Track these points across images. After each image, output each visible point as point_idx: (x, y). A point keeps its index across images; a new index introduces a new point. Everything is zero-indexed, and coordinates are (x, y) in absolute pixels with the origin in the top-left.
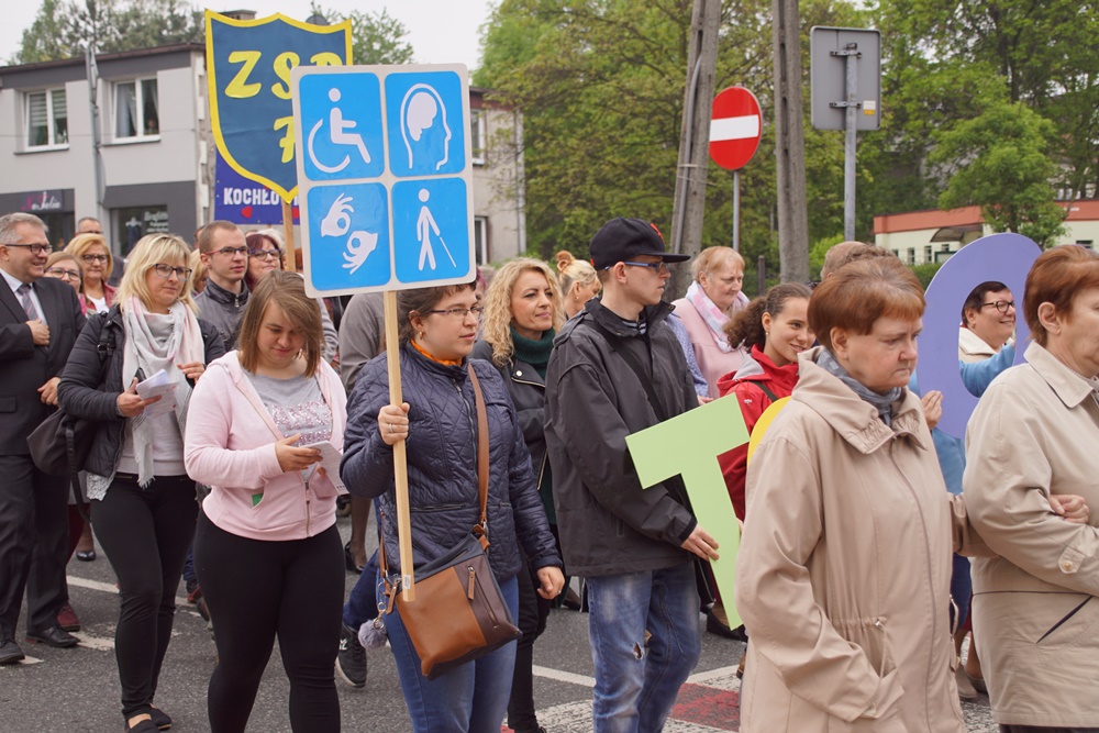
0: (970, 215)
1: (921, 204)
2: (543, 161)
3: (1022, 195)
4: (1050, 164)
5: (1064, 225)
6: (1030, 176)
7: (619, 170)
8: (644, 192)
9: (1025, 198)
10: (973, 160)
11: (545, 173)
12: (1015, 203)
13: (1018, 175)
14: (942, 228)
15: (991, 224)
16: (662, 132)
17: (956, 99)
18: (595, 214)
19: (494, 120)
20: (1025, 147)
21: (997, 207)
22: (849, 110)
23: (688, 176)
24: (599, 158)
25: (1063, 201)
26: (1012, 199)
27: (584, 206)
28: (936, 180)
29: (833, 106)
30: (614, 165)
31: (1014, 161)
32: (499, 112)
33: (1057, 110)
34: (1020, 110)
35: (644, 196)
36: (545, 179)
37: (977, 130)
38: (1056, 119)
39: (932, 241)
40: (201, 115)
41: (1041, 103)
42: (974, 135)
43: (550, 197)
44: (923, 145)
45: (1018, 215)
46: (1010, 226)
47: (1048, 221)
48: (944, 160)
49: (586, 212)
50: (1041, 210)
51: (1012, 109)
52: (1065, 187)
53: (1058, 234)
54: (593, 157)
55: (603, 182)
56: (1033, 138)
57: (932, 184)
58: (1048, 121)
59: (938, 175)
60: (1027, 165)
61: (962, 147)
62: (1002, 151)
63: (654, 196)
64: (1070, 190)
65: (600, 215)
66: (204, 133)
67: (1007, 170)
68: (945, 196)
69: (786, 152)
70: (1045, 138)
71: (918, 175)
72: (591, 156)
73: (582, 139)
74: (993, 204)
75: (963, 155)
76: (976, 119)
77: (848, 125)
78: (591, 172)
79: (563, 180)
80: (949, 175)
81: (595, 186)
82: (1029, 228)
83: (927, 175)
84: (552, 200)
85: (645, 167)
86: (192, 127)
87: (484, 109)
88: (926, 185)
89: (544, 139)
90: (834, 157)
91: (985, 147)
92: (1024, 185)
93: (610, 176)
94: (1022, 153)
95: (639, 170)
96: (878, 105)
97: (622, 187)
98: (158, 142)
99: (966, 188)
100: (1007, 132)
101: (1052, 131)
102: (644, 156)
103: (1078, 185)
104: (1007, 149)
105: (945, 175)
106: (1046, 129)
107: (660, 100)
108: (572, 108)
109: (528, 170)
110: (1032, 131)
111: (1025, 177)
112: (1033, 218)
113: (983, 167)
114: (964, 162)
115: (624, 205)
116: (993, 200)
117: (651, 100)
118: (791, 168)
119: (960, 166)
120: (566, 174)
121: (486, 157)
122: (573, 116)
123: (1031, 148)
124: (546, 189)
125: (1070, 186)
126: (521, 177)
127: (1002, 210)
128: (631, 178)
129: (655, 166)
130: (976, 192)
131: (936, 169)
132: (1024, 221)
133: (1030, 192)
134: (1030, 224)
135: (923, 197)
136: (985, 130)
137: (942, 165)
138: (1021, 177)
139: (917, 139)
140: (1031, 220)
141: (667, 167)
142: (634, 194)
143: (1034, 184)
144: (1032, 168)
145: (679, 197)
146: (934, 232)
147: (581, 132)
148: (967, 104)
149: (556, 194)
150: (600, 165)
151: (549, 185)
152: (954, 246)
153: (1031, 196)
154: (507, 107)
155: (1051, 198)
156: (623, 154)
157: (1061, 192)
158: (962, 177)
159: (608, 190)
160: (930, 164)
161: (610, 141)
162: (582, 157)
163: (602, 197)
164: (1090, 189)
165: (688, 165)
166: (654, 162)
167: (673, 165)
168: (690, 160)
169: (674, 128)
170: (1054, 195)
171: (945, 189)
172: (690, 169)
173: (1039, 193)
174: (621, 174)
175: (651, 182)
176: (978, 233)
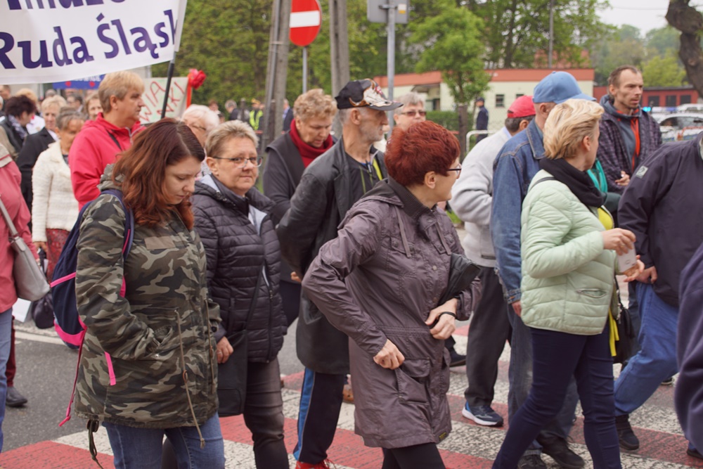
0: (434, 77)
1: (402, 70)
3: (465, 65)
4: (481, 47)
5: (490, 84)
6: (470, 54)
7: (215, 45)
9: (468, 68)
10: (434, 43)
12: (462, 70)
13: (462, 52)
14: (417, 85)
15: (448, 83)
16: (241, 21)
17: (424, 4)
20: (467, 35)
21: (450, 72)
22: (390, 10)
23: (277, 49)
24: (202, 36)
25: (488, 69)
26: (459, 67)
28: (411, 55)
29: (380, 7)
30: (211, 41)
31: (461, 44)
33: (483, 12)
34: (464, 12)
35: (232, 62)
37: (439, 24)
38: (483, 18)
41: (473, 6)
42: (437, 27)
44: (404, 32)
45: (463, 78)
46: (458, 85)
47: (480, 82)
48: (417, 42)
50: (476, 74)
51: (459, 11)
52: (489, 61)
53: (486, 90)
55: (204, 51)
56: (472, 30)
57: (408, 58)
58: (480, 20)
59: (412, 52)
60: (468, 46)
61: (428, 34)
62: (453, 38)
63: (237, 61)
64: (491, 63)
67: (456, 50)
68: (420, 64)
69: (337, 35)
70: (480, 30)
71: (399, 50)
72: (198, 35)
74: (448, 70)
75: (428, 40)
76: (438, 17)
77: (390, 19)
78: (197, 44)
80: (419, 53)
81: (199, 54)
83: (405, 52)
85: (232, 42)
88: (405, 58)
90: (353, 39)
91: (442, 35)
92: (466, 59)
93: (209, 48)
94: (465, 38)
95: (228, 44)
96: (407, 8)
99: (432, 61)
100: (456, 26)
101: (482, 25)
102: (231, 35)
103: (495, 60)
104: (457, 36)
105: (416, 53)
106: (479, 24)
110: (471, 25)
111: (467, 54)
112: (472, 80)
113: (442, 48)
114: (428, 44)
115: (218, 67)
116: (448, 68)
118: (340, 46)
119: (426, 48)
123: (470, 36)
127: (454, 74)
128: (223, 50)
129: (239, 42)
130: (438, 63)
131: (411, 48)
132: (467, 81)
133: (470, 63)
135: (403, 65)
136: (443, 23)
137: (415, 45)
138: (465, 53)
139: (399, 28)
140: (470, 81)
141: (247, 43)
142: (223, 60)
143: (473, 59)
144: (471, 49)
145: (271, 63)
148: (430, 7)
150: (204, 40)
153: (470, 66)
155: (482, 67)
156: (216, 34)
157: (486, 64)
158: (430, 53)
159: (208, 57)
160: (408, 45)
161: (209, 25)
162: (192, 35)
163: (204, 62)
164: (501, 63)
165: (276, 43)
166: (238, 40)
167: (250, 42)
168: (278, 39)
169: (252, 17)
170: (483, 66)
171: (417, 61)
172: (277, 45)
173: (475, 64)
174: (217, 47)
175: (236, 52)
176: (437, 89)
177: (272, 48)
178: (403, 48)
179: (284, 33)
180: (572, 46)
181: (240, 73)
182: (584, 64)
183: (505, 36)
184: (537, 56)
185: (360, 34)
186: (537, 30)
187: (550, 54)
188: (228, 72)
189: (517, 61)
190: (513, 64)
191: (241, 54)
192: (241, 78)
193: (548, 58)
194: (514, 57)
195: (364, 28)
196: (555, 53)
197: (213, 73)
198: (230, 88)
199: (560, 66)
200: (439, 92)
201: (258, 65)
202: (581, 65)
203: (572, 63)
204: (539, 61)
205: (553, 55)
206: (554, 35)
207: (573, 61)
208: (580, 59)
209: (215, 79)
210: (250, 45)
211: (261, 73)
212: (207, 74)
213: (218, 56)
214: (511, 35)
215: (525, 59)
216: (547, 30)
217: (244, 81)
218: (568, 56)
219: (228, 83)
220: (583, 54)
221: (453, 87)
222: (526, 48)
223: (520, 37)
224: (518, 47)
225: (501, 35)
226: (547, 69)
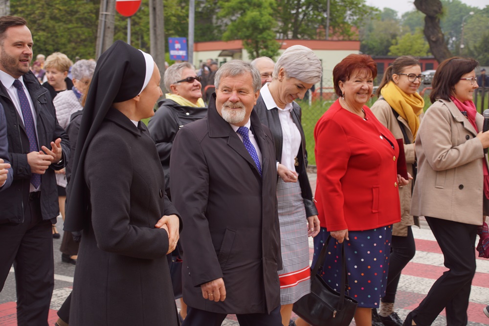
0: (237, 44)
1: (213, 38)
2: (20, 6)
3: (261, 36)
4: (274, 22)
5: (280, 51)
6: (265, 27)
7: (63, 13)
9: (263, 37)
10: (238, 17)
11: (22, 12)
12: (258, 40)
13: (258, 25)
14: (224, 50)
15: (247, 49)
18: (49, 35)
20: (263, 12)
21: (250, 41)
23: (106, 18)
24: (52, 6)
25: (279, 39)
26: (256, 37)
27: (44, 30)
28: (220, 26)
30: (60, 10)
31: (258, 19)
35: (77, 27)
36: (22, 15)
39: (219, 56)
42: (239, 5)
44: (214, 9)
45: (259, 46)
46: (255, 51)
47: (273, 49)
48: (224, 17)
49: (45, 34)
50: (269, 43)
52: (280, 33)
53: (277, 55)
54: (49, 5)
55: (53, 18)
56: (267, 8)
57: (218, 28)
59: (221, 24)
60: (264, 21)
61: (232, 11)
62: (252, 14)
63: (81, 27)
65: (52, 36)
67: (254, 23)
68: (227, 34)
69: (154, 9)
70: (273, 9)
71: (211, 23)
72: (48, 4)
74: (248, 39)
75: (233, 15)
78: (48, 12)
79: (32, 16)
80: (226, 25)
81: (50, 20)
83: (216, 24)
85: (77, 12)
88: (216, 29)
91: (244, 12)
92: (262, 31)
93: (58, 16)
94: (261, 15)
95: (73, 13)
97: (64, 22)
99: (235, 31)
100: (255, 5)
101: (275, 5)
102: (76, 6)
103: (285, 32)
104: (255, 13)
105: (224, 25)
106: (273, 4)
109: (13, 10)
110: (266, 5)
111: (263, 27)
112: (266, 47)
113: (243, 22)
114: (234, 18)
115: (66, 31)
116: (248, 37)
118: (157, 17)
119: (232, 21)
120: (34, 13)
123: (265, 13)
125: (281, 33)
127: (252, 43)
128: (69, 17)
129: (82, 12)
130: (240, 34)
131: (220, 21)
132: (262, 48)
133: (265, 35)
134: (265, 50)
135: (214, 34)
136: (244, 2)
137: (223, 19)
138: (261, 26)
139: (211, 5)
141: (88, 13)
142: (70, 26)
143: (267, 31)
144: (266, 23)
145: (101, 29)
146: (220, 52)
150: (53, 9)
155: (274, 38)
157: (278, 35)
158: (233, 25)
159: (57, 23)
160: (218, 18)
162: (43, 5)
163: (54, 27)
164: (290, 34)
165: (105, 13)
166: (82, 10)
167: (91, 12)
168: (106, 10)
170: (275, 36)
171: (225, 31)
172: (106, 15)
173: (269, 35)
174: (64, 15)
175: (80, 20)
176: (240, 54)
177: (102, 17)
178: (214, 21)
179: (111, 6)
180: (344, 23)
181: (83, 37)
182: (353, 37)
183: (293, 14)
184: (318, 31)
185: (179, 8)
187: (327, 29)
188: (74, 36)
189: (303, 33)
190: (299, 36)
191: (85, 21)
192: (85, 40)
193: (325, 32)
194: (300, 30)
195: (183, 5)
196: (331, 28)
197: (62, 36)
198: (74, 49)
199: (335, 38)
200: (241, 56)
202: (351, 38)
203: (344, 36)
204: (320, 34)
205: (329, 29)
206: (331, 14)
207: (345, 35)
208: (350, 33)
209: (63, 40)
210: (90, 14)
211: (96, 38)
212: (57, 37)
214: (298, 13)
215: (309, 33)
216: (325, 11)
217: (86, 43)
218: (341, 31)
219: (73, 45)
220: (353, 30)
221: (251, 53)
222: (310, 24)
223: (305, 15)
224: (303, 23)
225: (290, 13)
226: (325, 40)
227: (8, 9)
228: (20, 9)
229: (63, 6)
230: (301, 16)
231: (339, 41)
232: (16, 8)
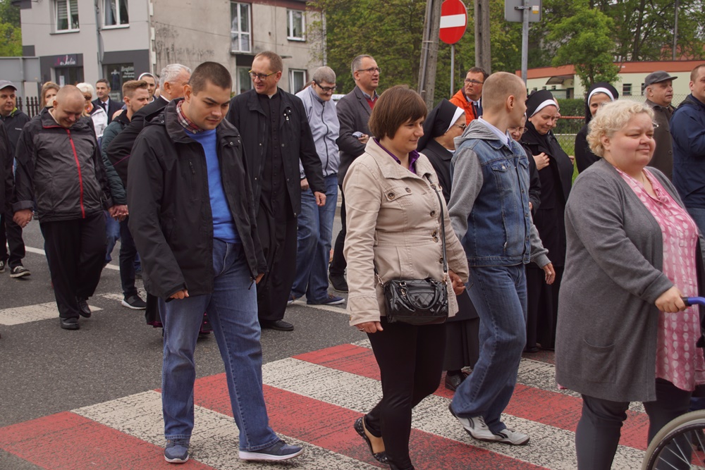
0: (568, 69)
1: (541, 64)
2: (338, 39)
3: (596, 59)
4: (611, 42)
5: (618, 75)
6: (601, 49)
8: (393, 57)
9: (598, 61)
10: (569, 40)
11: (338, 47)
12: (592, 63)
14: (552, 77)
15: (580, 75)
16: (402, 24)
17: (561, 6)
19: (312, 17)
20: (599, 33)
21: (583, 65)
22: (525, 11)
23: (428, 47)
24: (369, 38)
25: (617, 62)
26: (591, 61)
28: (549, 50)
29: (516, 9)
30: (377, 41)
31: (592, 41)
32: (315, 12)
33: (614, 12)
35: (394, 59)
37: (573, 23)
38: (614, 17)
39: (547, 84)
40: (151, 13)
41: (605, 7)
42: (571, 26)
43: (341, 59)
44: (542, 31)
45: (594, 70)
46: (589, 76)
47: (610, 73)
48: (554, 40)
50: (606, 67)
51: (592, 12)
52: (618, 55)
53: (615, 80)
54: (366, 37)
56: (603, 28)
57: (546, 53)
58: (611, 19)
59: (550, 48)
60: (600, 42)
61: (564, 33)
62: (587, 35)
63: (398, 59)
64: (620, 57)
66: (153, 23)
67: (589, 45)
68: (556, 58)
69: (480, 34)
70: (609, 28)
71: (538, 47)
73: (360, 27)
74: (581, 64)
75: (564, 37)
76: (573, 17)
77: (524, 19)
79: (349, 50)
80: (556, 49)
82: (600, 77)
83: (544, 48)
84: (343, 61)
85: (395, 43)
86: (147, 19)
87: (305, 10)
88: (543, 53)
89: (339, 27)
90: (497, 38)
91: (576, 33)
92: (597, 54)
94: (597, 36)
95: (390, 44)
96: (540, 8)
98: (128, 28)
99: (566, 55)
100: (589, 24)
101: (613, 24)
102: (393, 37)
103: (623, 54)
104: (589, 34)
105: (553, 49)
106: (610, 23)
107: (402, 5)
108: (354, 10)
109: (330, 45)
110: (602, 24)
111: (598, 49)
112: (602, 72)
113: (576, 44)
114: (564, 41)
115: (383, 64)
116: (581, 61)
117: (398, 5)
118: (483, 42)
119: (562, 44)
120: (351, 46)
121: (306, 37)
122: (354, 14)
123: (602, 33)
124: (340, 55)
125: (619, 55)
126: (325, 49)
127: (586, 67)
129: (399, 42)
130: (572, 57)
131: (548, 45)
132: (597, 73)
133: (601, 57)
134: (600, 75)
135: (542, 60)
136: (578, 23)
137: (552, 42)
138: (596, 48)
139: (539, 28)
140: (601, 72)
141: (407, 43)
143: (604, 54)
144: (602, 45)
145: (423, 59)
146: (548, 79)
147: (359, 23)
148: (566, 9)
149: (345, 58)
150: (370, 41)
151: (342, 53)
152: (559, 87)
153: (601, 59)
154: (320, 10)
155: (611, 61)
156: (381, 36)
157: (616, 57)
158: (565, 49)
160: (546, 42)
161: (375, 28)
162: (360, 37)
164: (630, 56)
165: (428, 41)
166: (399, 40)
167: (409, 42)
168: (429, 39)
169: (411, 21)
170: (613, 59)
171: (554, 56)
172: (429, 44)
173: (605, 58)
174: (381, 47)
175: (398, 51)
176: (571, 80)
177: (424, 46)
178: (542, 45)
179: (434, 33)
180: (697, 40)
181: (400, 69)
183: (634, 32)
184: (662, 50)
185: (504, 33)
186: (663, 27)
187: (675, 48)
189: (645, 54)
190: (640, 58)
191: (402, 52)
192: (401, 72)
193: (672, 51)
194: (641, 51)
195: (507, 29)
196: (679, 47)
199: (683, 58)
200: (572, 83)
201: (415, 62)
202: (702, 57)
203: (694, 56)
204: (665, 54)
205: (677, 48)
206: (678, 31)
207: (696, 54)
208: (702, 52)
210: (409, 44)
211: (416, 68)
213: (382, 55)
214: (639, 32)
215: (651, 53)
216: (671, 28)
217: (403, 75)
218: (691, 50)
221: (584, 78)
222: (653, 43)
223: (646, 34)
224: (645, 42)
225: (629, 32)
226: (672, 61)
227: (325, 44)
228: (337, 43)
229: (379, 37)
230: (643, 35)
231: (688, 61)
232: (333, 42)
